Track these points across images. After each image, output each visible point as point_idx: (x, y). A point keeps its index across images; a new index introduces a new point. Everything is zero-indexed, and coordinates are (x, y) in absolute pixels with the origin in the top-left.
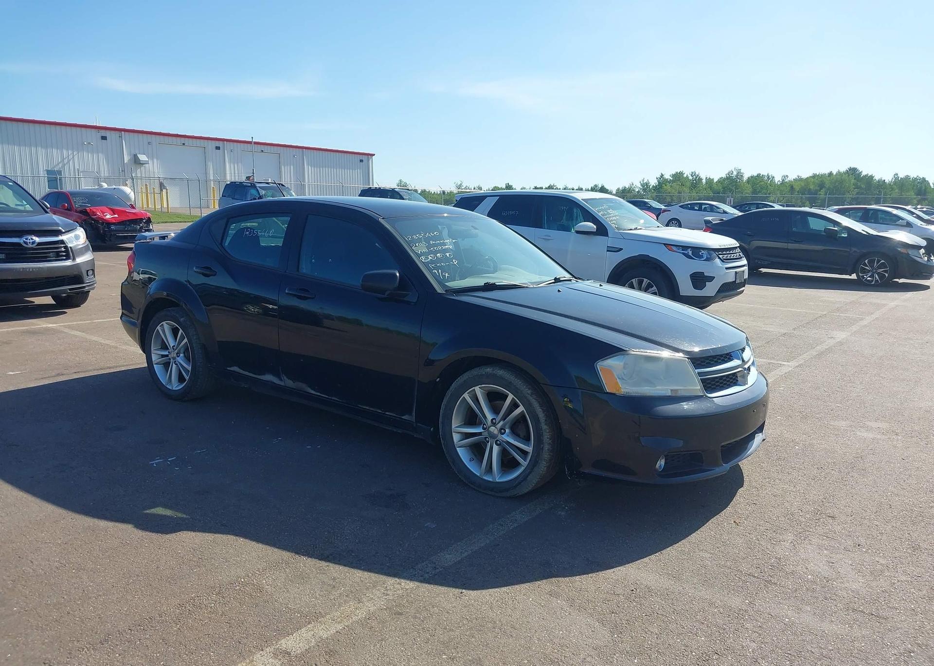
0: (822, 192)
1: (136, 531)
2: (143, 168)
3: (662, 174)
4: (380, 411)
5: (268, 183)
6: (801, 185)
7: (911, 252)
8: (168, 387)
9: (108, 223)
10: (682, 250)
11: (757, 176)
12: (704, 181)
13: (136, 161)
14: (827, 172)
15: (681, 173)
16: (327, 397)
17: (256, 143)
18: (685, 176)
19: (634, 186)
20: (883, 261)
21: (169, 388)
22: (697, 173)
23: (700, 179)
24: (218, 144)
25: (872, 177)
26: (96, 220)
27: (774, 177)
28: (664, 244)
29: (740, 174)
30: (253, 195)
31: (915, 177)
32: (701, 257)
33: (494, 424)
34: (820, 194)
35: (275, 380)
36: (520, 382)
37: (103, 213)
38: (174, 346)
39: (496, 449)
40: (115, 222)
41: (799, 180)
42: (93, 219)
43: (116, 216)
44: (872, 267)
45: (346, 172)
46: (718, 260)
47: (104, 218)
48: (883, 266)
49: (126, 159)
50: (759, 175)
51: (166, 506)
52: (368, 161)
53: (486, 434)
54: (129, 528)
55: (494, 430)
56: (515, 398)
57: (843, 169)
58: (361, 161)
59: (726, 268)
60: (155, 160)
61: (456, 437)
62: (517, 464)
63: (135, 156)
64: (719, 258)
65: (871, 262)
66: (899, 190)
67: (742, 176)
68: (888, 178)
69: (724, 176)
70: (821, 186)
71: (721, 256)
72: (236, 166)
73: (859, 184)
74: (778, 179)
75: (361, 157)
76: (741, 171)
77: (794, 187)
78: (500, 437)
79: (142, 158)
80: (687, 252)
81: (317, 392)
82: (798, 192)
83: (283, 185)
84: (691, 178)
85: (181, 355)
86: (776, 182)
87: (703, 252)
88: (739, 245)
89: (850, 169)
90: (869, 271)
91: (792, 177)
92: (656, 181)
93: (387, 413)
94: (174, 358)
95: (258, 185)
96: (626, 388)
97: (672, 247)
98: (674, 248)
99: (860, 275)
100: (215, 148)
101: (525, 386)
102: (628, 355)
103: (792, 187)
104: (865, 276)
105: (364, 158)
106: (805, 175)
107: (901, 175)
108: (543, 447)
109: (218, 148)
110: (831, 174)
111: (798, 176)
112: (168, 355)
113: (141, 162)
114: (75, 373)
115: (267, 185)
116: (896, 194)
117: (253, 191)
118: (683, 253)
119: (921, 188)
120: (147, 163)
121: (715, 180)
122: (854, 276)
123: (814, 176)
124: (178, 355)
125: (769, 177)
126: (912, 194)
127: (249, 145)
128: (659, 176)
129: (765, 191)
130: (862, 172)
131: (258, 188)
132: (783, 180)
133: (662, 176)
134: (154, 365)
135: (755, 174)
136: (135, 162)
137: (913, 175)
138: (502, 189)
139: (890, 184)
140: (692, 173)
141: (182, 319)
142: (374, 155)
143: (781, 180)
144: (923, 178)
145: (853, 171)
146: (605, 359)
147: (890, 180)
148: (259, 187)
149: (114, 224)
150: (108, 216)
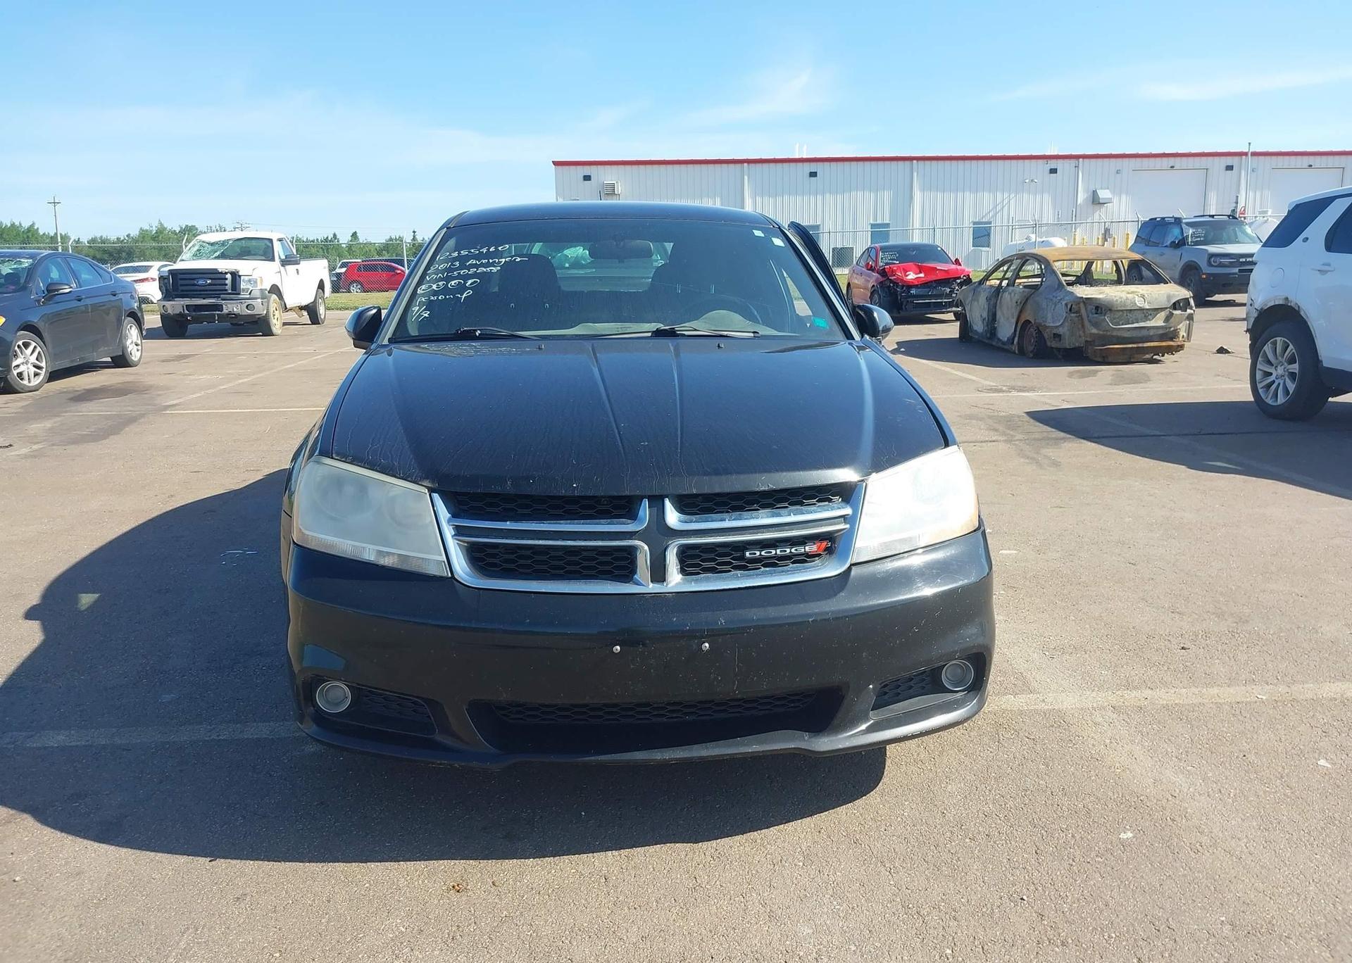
2: (1103, 209)
9: (910, 286)
13: (1095, 201)
26: (895, 283)
37: (906, 271)
40: (917, 283)
42: (891, 281)
43: (922, 275)
47: (905, 278)
49: (1082, 197)
60: (1124, 197)
63: (1095, 193)
72: (1258, 194)
79: (1103, 194)
109: (1230, 168)
113: (1101, 201)
120: (1109, 201)
136: (1093, 202)
149: (916, 287)
150: (911, 276)
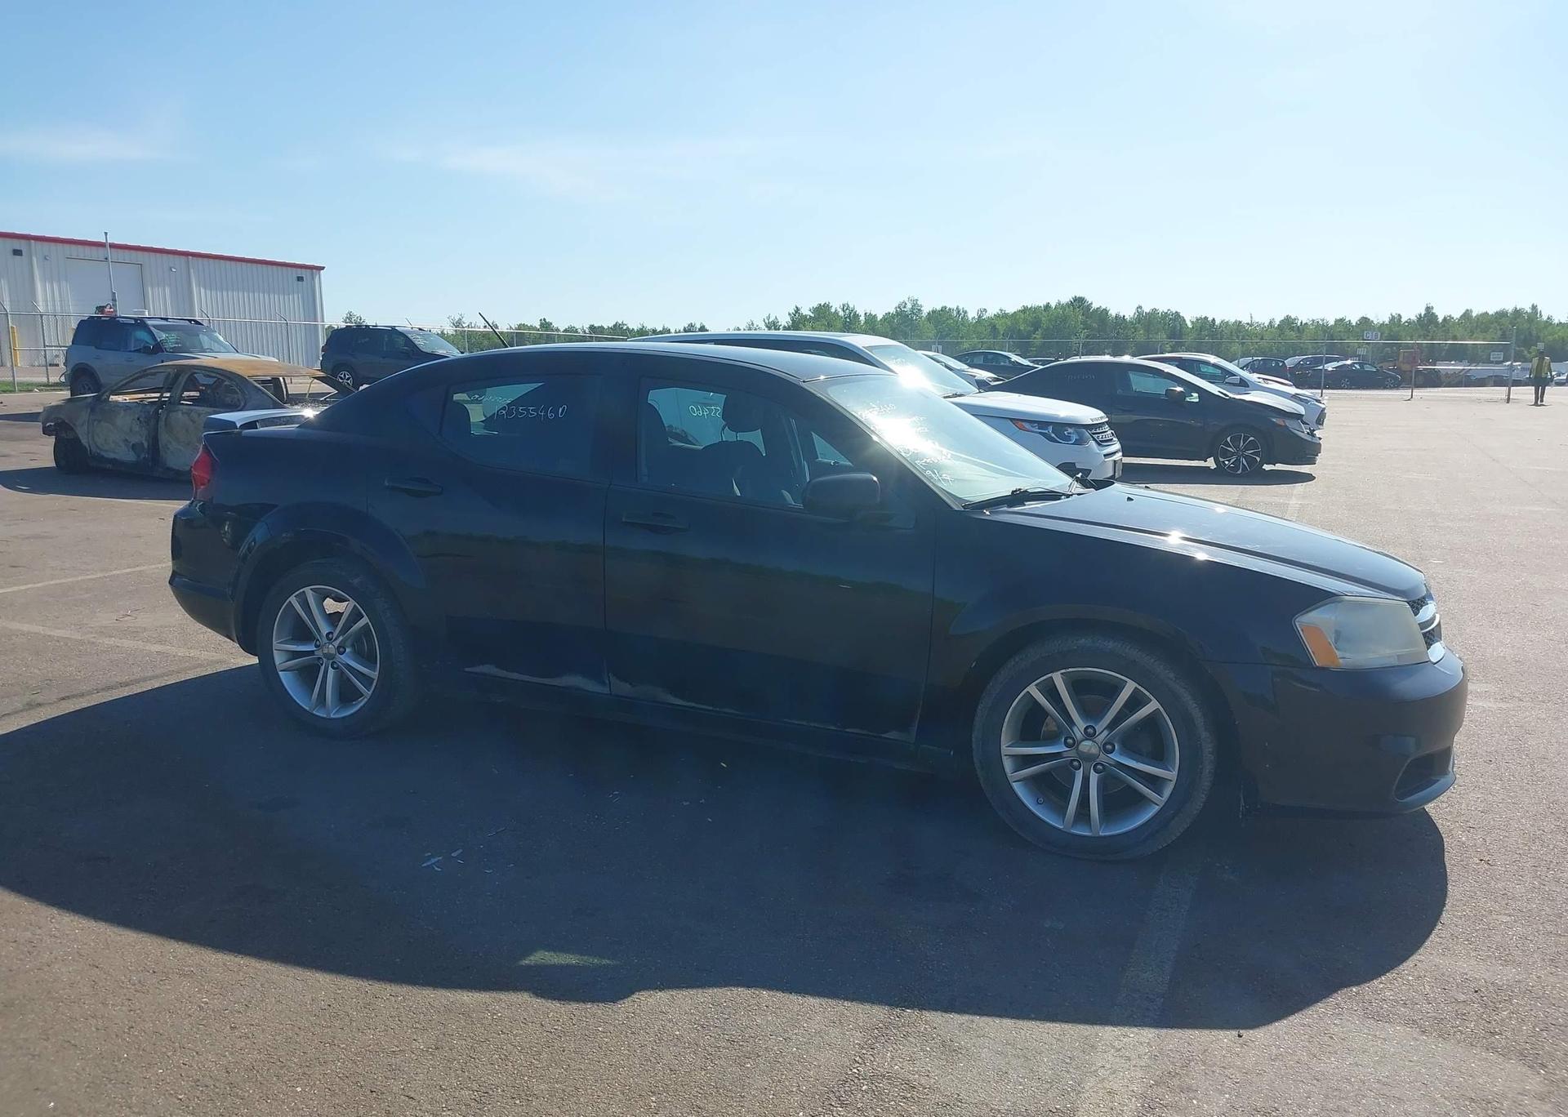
0: (1038, 335)
1: (538, 1002)
3: (797, 307)
4: (833, 728)
5: (166, 319)
6: (1006, 323)
7: (1291, 424)
8: (317, 714)
10: (1039, 429)
11: (942, 310)
12: (862, 318)
14: (1042, 303)
15: (827, 307)
16: (711, 708)
17: (113, 246)
18: (833, 310)
19: (755, 326)
20: (1252, 438)
21: (321, 715)
22: (851, 306)
23: (857, 316)
24: (17, 244)
25: (1106, 311)
27: (966, 312)
28: (1011, 420)
29: (917, 309)
30: (142, 341)
31: (1166, 311)
32: (1067, 438)
33: (1090, 735)
34: (1035, 338)
35: (590, 686)
36: (1152, 660)
38: (331, 633)
39: (1094, 778)
41: (1003, 316)
44: (1237, 447)
45: (272, 300)
46: (1093, 443)
48: (1252, 445)
50: (944, 309)
51: (550, 948)
52: (313, 279)
53: (1073, 754)
54: (524, 998)
55: (1091, 747)
56: (1140, 687)
57: (1066, 299)
58: (300, 279)
59: (1105, 455)
61: (1008, 765)
62: (1140, 801)
64: (1094, 439)
65: (1235, 440)
66: (1145, 330)
67: (920, 310)
68: (1129, 313)
69: (892, 310)
70: (1036, 325)
71: (1095, 436)
72: (56, 286)
73: (1089, 322)
74: (972, 315)
75: (301, 273)
76: (918, 302)
77: (997, 327)
78: (1103, 758)
80: (1046, 432)
81: (689, 701)
82: (1003, 335)
83: (197, 322)
84: (841, 313)
85: (347, 650)
86: (970, 318)
87: (1070, 430)
88: (1107, 419)
89: (1076, 299)
90: (1233, 454)
91: (992, 312)
92: (788, 319)
93: (847, 730)
94: (329, 657)
95: (149, 322)
96: (1349, 658)
97: (1023, 424)
98: (1027, 426)
99: (1221, 460)
100: (12, 253)
101: (1161, 666)
102: (1340, 602)
103: (994, 328)
104: (1227, 462)
105: (305, 275)
106: (1011, 309)
107: (1147, 309)
108: (1202, 769)
109: (17, 252)
110: (1048, 306)
111: (1001, 310)
112: (313, 651)
114: (64, 699)
115: (166, 323)
116: (1141, 336)
117: (141, 334)
118: (1040, 433)
119: (1175, 327)
121: (880, 317)
122: (1211, 463)
123: (1025, 310)
124: (341, 650)
125: (959, 312)
126: (1162, 336)
127: (100, 249)
128: (792, 311)
129: (955, 334)
130: (1092, 303)
131: (152, 328)
132: (980, 317)
133: (797, 310)
134: (280, 673)
135: (939, 308)
137: (1162, 308)
138: (534, 328)
139: (1131, 322)
140: (844, 305)
141: (356, 581)
142: (323, 268)
143: (977, 317)
144: (1176, 312)
145: (1079, 302)
146: (1307, 612)
147: (1132, 316)
148: (154, 326)
